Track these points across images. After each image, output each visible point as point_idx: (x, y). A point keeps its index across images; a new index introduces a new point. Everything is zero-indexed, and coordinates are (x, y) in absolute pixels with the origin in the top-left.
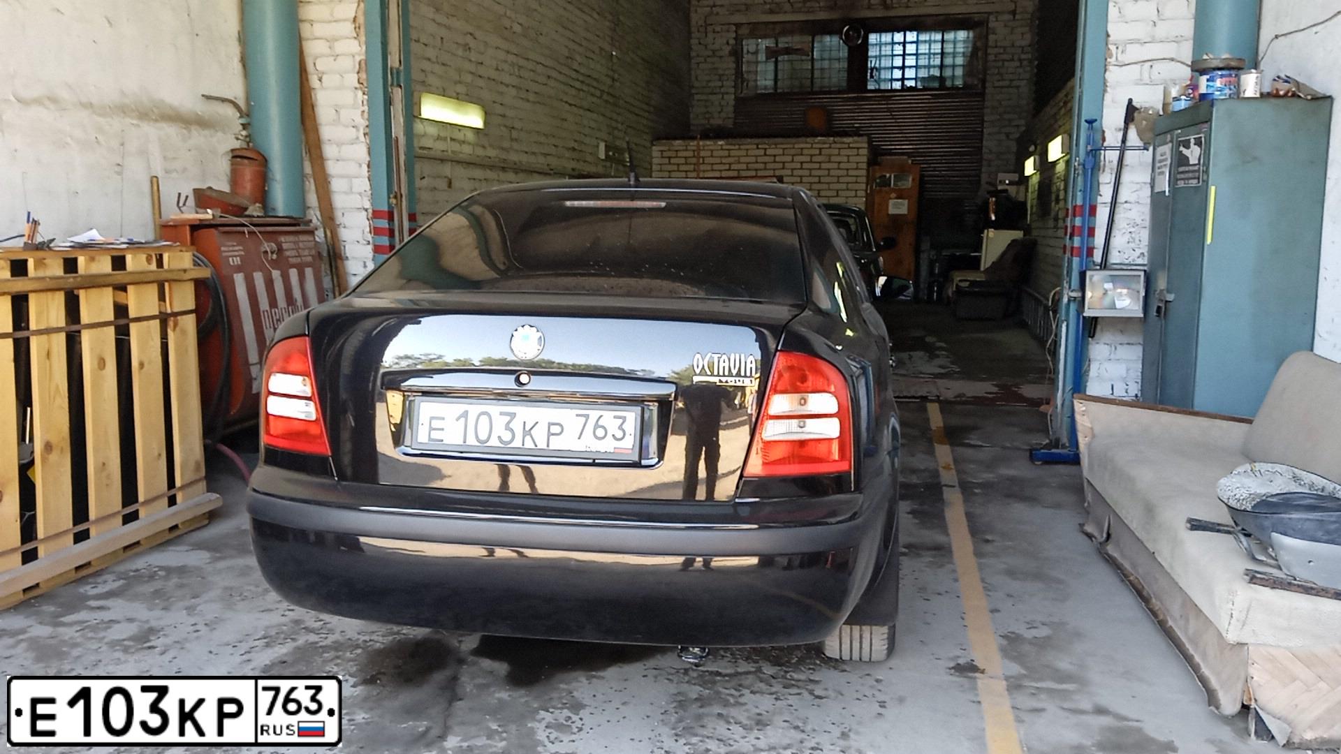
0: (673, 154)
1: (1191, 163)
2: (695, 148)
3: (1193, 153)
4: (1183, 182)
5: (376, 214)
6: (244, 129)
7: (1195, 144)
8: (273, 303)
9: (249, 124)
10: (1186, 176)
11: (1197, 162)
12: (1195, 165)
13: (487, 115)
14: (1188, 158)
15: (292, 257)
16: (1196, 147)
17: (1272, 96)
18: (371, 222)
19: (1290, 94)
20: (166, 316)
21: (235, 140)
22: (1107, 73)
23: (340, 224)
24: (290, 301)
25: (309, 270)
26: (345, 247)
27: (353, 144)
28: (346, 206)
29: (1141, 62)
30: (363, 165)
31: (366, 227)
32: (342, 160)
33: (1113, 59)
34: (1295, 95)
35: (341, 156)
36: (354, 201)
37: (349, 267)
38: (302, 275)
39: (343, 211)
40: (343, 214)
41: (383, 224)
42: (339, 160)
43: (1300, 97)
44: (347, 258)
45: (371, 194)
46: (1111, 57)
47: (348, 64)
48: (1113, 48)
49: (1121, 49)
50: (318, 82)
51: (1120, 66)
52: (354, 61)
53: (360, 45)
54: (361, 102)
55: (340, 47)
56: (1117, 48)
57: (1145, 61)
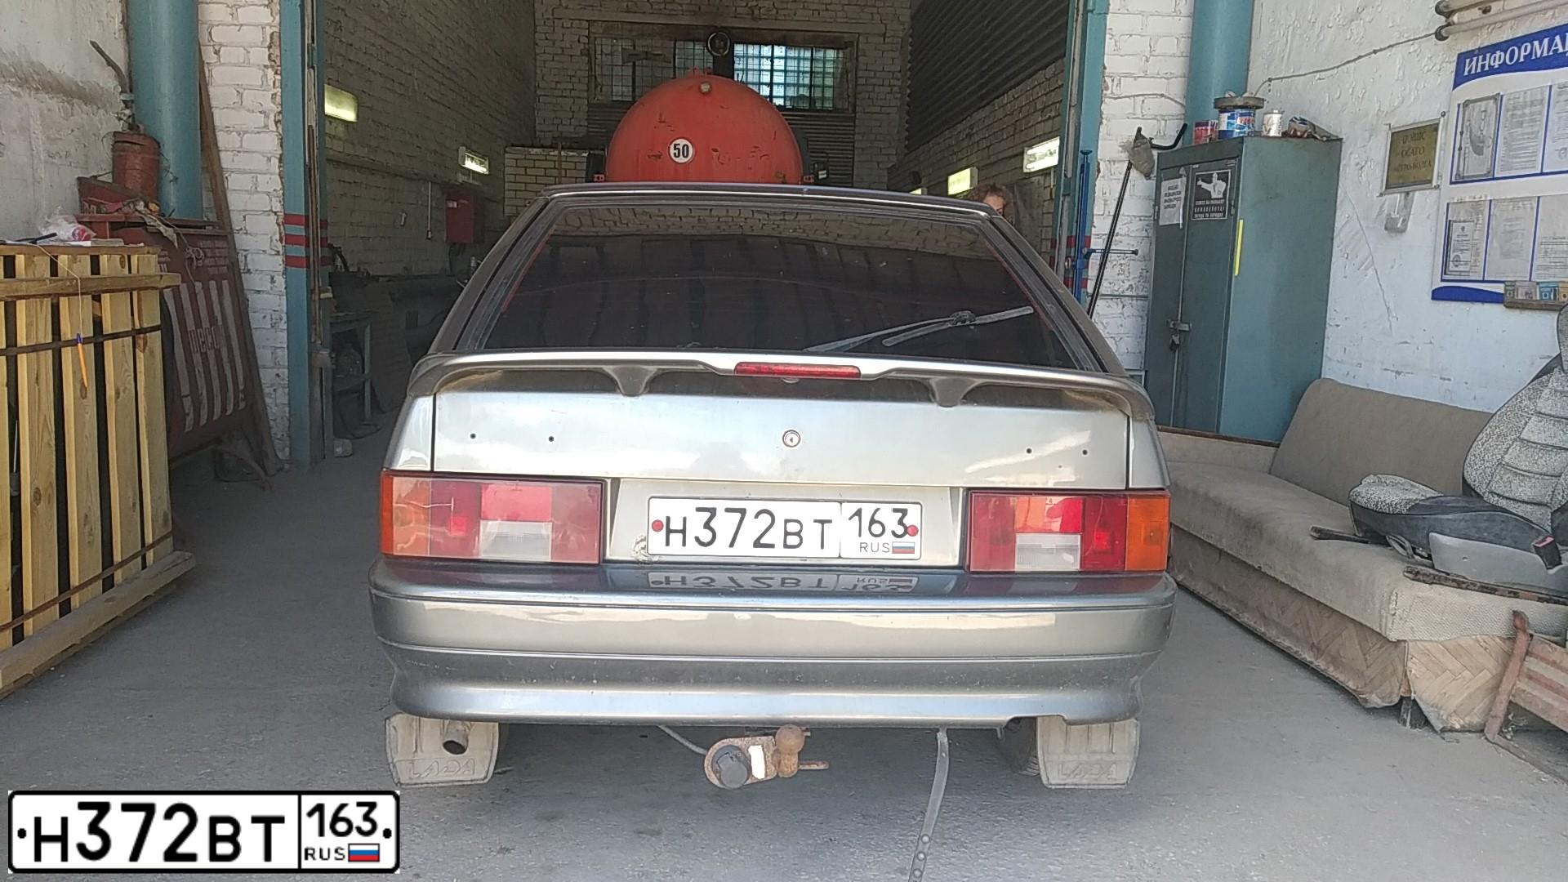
0: (530, 164)
1: (1214, 196)
2: (556, 158)
3: (1217, 188)
4: (1203, 215)
5: (288, 219)
6: (127, 107)
7: (1218, 179)
8: (198, 324)
9: (132, 101)
10: (1207, 209)
11: (1221, 196)
12: (1218, 199)
13: (360, 110)
14: (1210, 192)
15: (211, 266)
16: (1220, 182)
17: (1291, 136)
18: (282, 228)
19: (1306, 135)
20: (136, 334)
21: (117, 121)
22: (1103, 105)
23: (241, 229)
24: (212, 320)
25: (225, 282)
26: (246, 257)
27: (259, 133)
28: (249, 208)
29: (1134, 96)
30: (273, 159)
31: (275, 234)
32: (245, 152)
33: (1109, 91)
34: (1311, 136)
35: (241, 146)
36: (261, 202)
37: (251, 282)
38: (220, 289)
39: (244, 214)
40: (244, 217)
41: (299, 230)
42: (239, 152)
43: (1316, 138)
44: (249, 270)
45: (283, 194)
46: (1107, 89)
47: (255, 36)
48: (1109, 80)
49: (1116, 82)
50: (214, 55)
51: (1115, 99)
52: (264, 33)
53: (272, 14)
54: (271, 83)
55: (245, 15)
56: (1113, 81)
57: (1138, 96)
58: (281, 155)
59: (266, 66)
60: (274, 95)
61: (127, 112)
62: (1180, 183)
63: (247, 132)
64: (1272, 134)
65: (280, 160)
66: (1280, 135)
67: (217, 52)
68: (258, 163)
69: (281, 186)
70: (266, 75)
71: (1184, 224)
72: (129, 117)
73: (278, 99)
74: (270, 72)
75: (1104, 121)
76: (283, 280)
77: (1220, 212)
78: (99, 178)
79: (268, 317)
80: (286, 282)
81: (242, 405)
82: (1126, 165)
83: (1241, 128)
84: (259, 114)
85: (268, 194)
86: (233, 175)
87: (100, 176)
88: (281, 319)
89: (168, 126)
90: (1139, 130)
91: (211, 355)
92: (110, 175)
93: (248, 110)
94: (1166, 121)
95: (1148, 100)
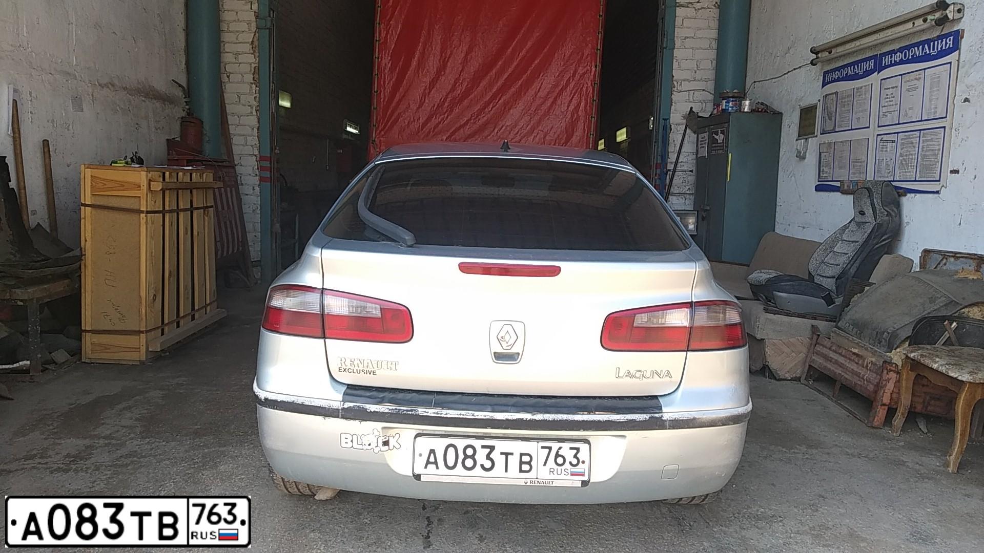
1: (719, 142)
3: (720, 138)
4: (714, 151)
5: (262, 159)
6: (187, 105)
7: (721, 133)
8: (223, 208)
9: (189, 102)
10: (716, 148)
12: (721, 143)
13: (292, 101)
14: (717, 140)
16: (722, 135)
17: (757, 112)
18: (259, 163)
19: (764, 110)
20: (205, 208)
21: (182, 111)
22: (673, 96)
23: (239, 164)
24: (229, 208)
25: (233, 189)
26: (241, 177)
27: (248, 116)
28: (243, 153)
29: (689, 91)
30: (255, 129)
31: (255, 165)
32: (241, 125)
33: (676, 88)
34: (766, 111)
35: (239, 123)
36: (248, 150)
37: (244, 189)
38: (231, 191)
39: (240, 156)
40: (240, 158)
41: (267, 164)
42: (238, 125)
43: (768, 112)
44: (242, 184)
45: (259, 146)
46: (674, 87)
47: (246, 68)
48: (675, 83)
49: (679, 83)
50: (227, 78)
51: (679, 92)
52: (251, 67)
53: (255, 58)
54: (254, 91)
55: (241, 58)
56: (677, 83)
57: (691, 90)
58: (259, 127)
59: (252, 83)
60: (255, 97)
61: (187, 107)
62: (706, 135)
63: (242, 115)
64: (746, 110)
65: (258, 129)
66: (750, 111)
67: (228, 77)
68: (248, 130)
69: (258, 142)
70: (252, 88)
71: (707, 156)
72: (188, 109)
73: (257, 99)
74: (254, 86)
75: (673, 104)
76: (259, 189)
77: (721, 150)
78: (176, 139)
79: (252, 207)
80: (260, 190)
81: (241, 248)
82: (684, 126)
83: (732, 107)
84: (247, 107)
85: (252, 146)
86: (235, 137)
87: (176, 138)
88: (257, 208)
89: (206, 114)
90: (691, 108)
91: (228, 223)
92: (179, 138)
93: (243, 105)
94: (706, 103)
95: (696, 93)
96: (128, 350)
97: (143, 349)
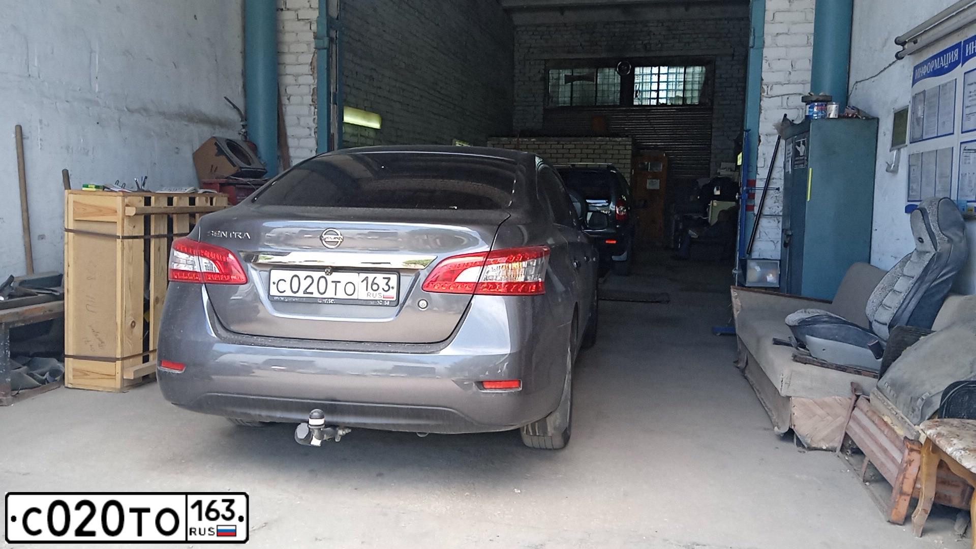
3: (802, 149)
4: (797, 166)
9: (246, 125)
10: (799, 162)
11: (803, 154)
13: (382, 122)
14: (799, 152)
16: (803, 145)
17: (845, 117)
19: (855, 116)
27: (307, 138)
29: (782, 95)
32: (300, 148)
33: (766, 94)
34: (857, 117)
43: (859, 118)
46: (764, 92)
47: (306, 90)
48: (765, 87)
49: (769, 88)
50: (287, 101)
51: (770, 98)
52: (310, 88)
53: (314, 79)
54: (313, 113)
55: (301, 80)
56: (768, 87)
57: (784, 95)
58: (316, 149)
59: (311, 105)
60: (314, 119)
61: (244, 130)
62: (791, 146)
63: (301, 138)
64: (831, 116)
66: (837, 117)
67: (289, 99)
68: (307, 153)
70: (310, 109)
71: (791, 171)
72: (245, 133)
73: (316, 121)
74: (313, 108)
75: (763, 111)
77: (804, 164)
82: (777, 137)
83: (817, 113)
84: (306, 129)
86: (295, 159)
89: (262, 137)
90: (785, 115)
93: (303, 127)
95: (791, 98)
96: (106, 377)
97: (118, 376)
